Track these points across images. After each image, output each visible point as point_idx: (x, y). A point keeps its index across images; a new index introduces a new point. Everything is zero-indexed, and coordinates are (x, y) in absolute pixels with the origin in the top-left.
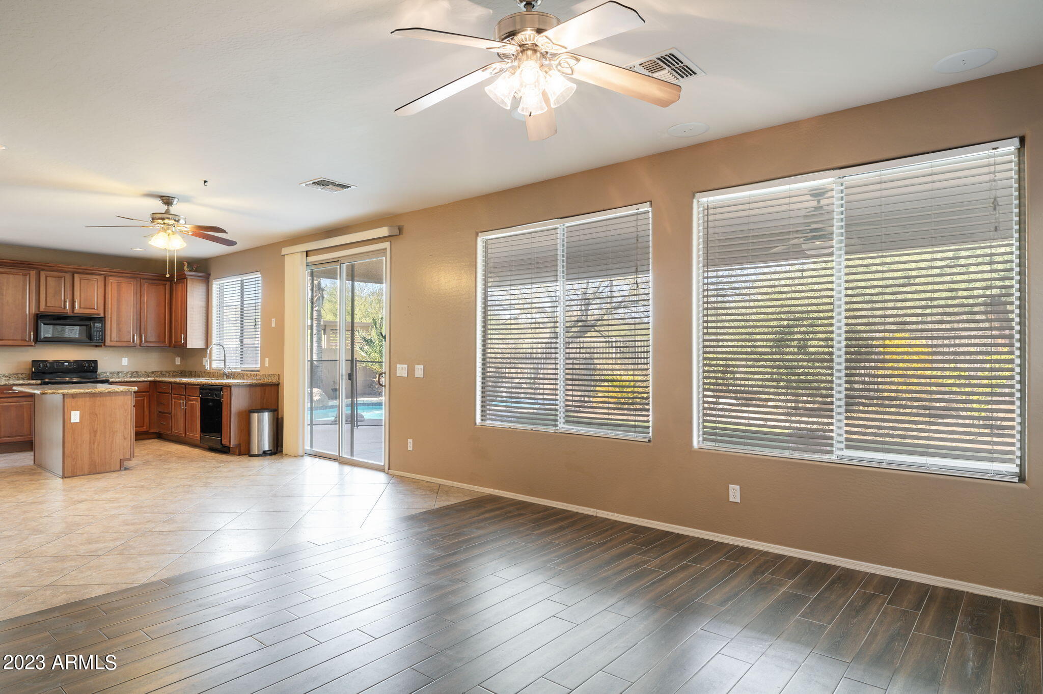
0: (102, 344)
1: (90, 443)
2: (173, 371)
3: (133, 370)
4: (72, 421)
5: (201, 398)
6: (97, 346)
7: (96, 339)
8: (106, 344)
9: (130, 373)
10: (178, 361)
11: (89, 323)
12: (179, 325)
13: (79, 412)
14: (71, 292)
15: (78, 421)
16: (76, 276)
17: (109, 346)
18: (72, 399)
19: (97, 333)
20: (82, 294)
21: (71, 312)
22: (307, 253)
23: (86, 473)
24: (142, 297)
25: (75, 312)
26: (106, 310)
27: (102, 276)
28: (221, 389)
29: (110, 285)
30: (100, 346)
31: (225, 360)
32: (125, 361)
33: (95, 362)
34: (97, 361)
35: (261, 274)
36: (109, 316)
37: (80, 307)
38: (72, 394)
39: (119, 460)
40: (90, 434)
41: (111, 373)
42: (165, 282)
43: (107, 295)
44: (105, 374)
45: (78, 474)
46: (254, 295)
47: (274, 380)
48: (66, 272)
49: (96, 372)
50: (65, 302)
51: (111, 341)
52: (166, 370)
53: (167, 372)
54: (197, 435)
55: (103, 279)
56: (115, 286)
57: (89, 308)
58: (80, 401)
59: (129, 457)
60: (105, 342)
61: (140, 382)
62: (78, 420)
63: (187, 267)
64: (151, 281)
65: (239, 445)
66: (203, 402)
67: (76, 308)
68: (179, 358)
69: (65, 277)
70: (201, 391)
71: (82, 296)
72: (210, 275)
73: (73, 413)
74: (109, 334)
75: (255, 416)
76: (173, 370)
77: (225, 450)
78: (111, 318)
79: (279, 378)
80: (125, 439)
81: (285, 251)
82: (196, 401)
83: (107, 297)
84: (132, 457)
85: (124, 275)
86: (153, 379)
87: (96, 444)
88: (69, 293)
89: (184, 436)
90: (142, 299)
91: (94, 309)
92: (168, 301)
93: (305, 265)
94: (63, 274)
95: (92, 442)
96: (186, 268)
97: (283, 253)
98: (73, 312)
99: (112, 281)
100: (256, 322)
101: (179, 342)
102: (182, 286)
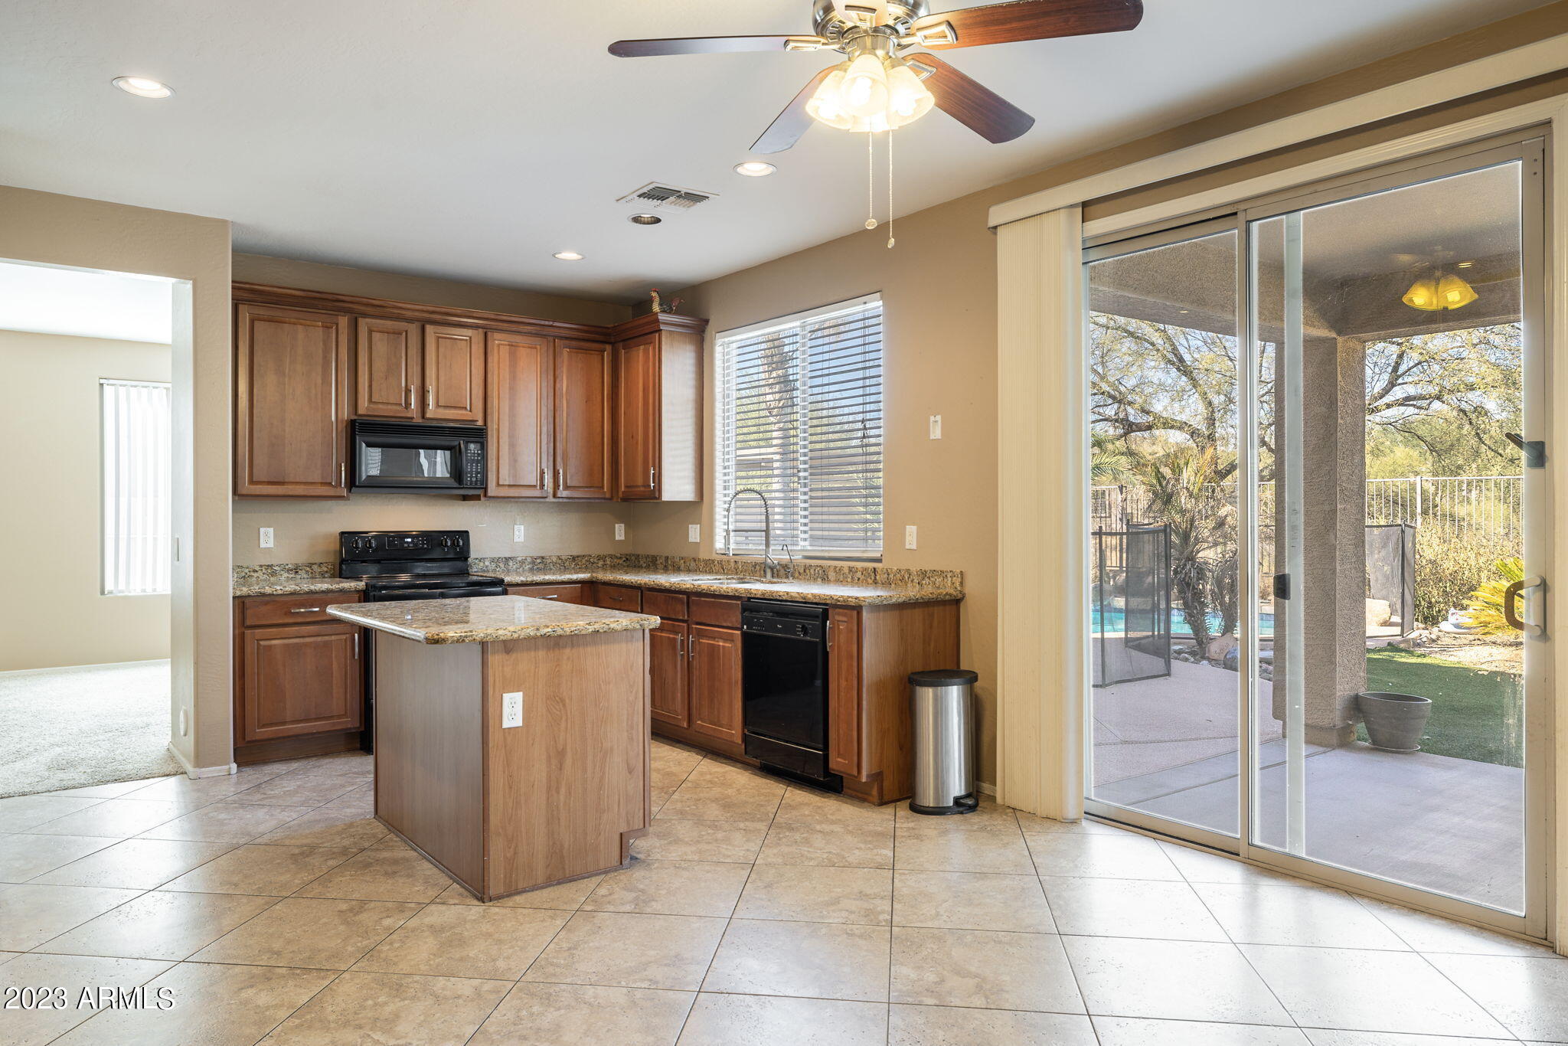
0: (480, 492)
1: (549, 789)
2: (611, 556)
3: (535, 555)
4: (506, 724)
5: (744, 635)
6: (465, 498)
7: (471, 481)
8: (490, 493)
9: (529, 560)
10: (620, 532)
11: (456, 443)
12: (640, 448)
13: (521, 693)
14: (419, 368)
15: (520, 724)
16: (429, 329)
17: (493, 497)
18: (506, 657)
19: (472, 466)
20: (442, 373)
21: (420, 415)
22: (1088, 208)
23: (540, 880)
24: (558, 381)
25: (428, 415)
26: (489, 411)
27: (480, 330)
28: (825, 615)
29: (496, 351)
30: (477, 498)
31: (767, 531)
32: (520, 533)
33: (464, 535)
34: (467, 532)
35: (882, 298)
36: (495, 426)
37: (438, 406)
38: (504, 641)
39: (617, 838)
40: (549, 758)
41: (493, 560)
42: (601, 346)
43: (489, 376)
44: (482, 564)
45: (520, 886)
46: (860, 358)
47: (948, 588)
48: (410, 320)
49: (466, 559)
50: (408, 391)
51: (498, 485)
52: (598, 553)
53: (599, 558)
54: (732, 728)
55: (481, 337)
56: (505, 351)
57: (455, 408)
58: (524, 661)
59: (642, 826)
60: (486, 489)
61: (563, 583)
62: (518, 722)
63: (661, 304)
64: (574, 343)
65: (877, 777)
66: (752, 645)
67: (431, 408)
68: (623, 525)
69: (406, 332)
70: (746, 614)
71: (442, 379)
72: (707, 321)
73: (507, 697)
74: (494, 468)
75: (927, 696)
76: (612, 552)
77: (830, 784)
78: (498, 430)
79: (961, 583)
80: (630, 773)
81: (997, 215)
82: (729, 639)
83: (489, 380)
84: (647, 825)
85: (522, 328)
86: (589, 575)
87: (563, 790)
88: (415, 370)
89: (685, 725)
90: (558, 385)
91: (466, 408)
92: (608, 391)
93: (1080, 246)
94: (403, 325)
95: (553, 787)
96: (656, 308)
97: (992, 223)
98: (423, 417)
99: (498, 340)
100: (865, 428)
101: (637, 486)
102: (646, 352)
